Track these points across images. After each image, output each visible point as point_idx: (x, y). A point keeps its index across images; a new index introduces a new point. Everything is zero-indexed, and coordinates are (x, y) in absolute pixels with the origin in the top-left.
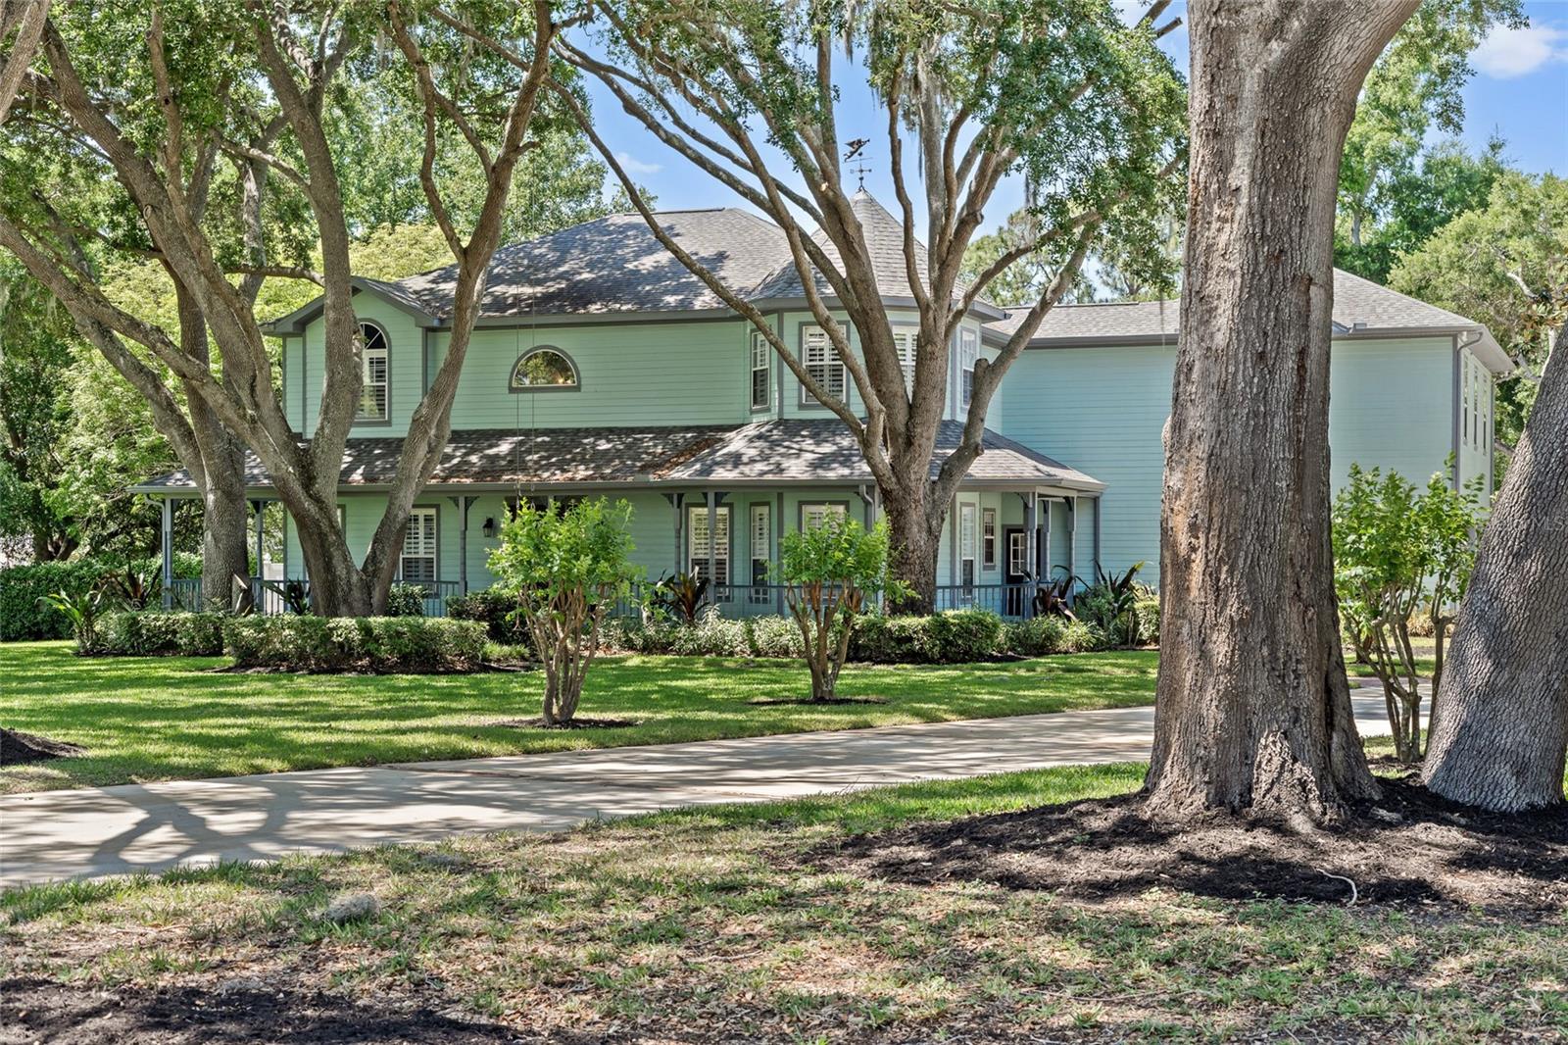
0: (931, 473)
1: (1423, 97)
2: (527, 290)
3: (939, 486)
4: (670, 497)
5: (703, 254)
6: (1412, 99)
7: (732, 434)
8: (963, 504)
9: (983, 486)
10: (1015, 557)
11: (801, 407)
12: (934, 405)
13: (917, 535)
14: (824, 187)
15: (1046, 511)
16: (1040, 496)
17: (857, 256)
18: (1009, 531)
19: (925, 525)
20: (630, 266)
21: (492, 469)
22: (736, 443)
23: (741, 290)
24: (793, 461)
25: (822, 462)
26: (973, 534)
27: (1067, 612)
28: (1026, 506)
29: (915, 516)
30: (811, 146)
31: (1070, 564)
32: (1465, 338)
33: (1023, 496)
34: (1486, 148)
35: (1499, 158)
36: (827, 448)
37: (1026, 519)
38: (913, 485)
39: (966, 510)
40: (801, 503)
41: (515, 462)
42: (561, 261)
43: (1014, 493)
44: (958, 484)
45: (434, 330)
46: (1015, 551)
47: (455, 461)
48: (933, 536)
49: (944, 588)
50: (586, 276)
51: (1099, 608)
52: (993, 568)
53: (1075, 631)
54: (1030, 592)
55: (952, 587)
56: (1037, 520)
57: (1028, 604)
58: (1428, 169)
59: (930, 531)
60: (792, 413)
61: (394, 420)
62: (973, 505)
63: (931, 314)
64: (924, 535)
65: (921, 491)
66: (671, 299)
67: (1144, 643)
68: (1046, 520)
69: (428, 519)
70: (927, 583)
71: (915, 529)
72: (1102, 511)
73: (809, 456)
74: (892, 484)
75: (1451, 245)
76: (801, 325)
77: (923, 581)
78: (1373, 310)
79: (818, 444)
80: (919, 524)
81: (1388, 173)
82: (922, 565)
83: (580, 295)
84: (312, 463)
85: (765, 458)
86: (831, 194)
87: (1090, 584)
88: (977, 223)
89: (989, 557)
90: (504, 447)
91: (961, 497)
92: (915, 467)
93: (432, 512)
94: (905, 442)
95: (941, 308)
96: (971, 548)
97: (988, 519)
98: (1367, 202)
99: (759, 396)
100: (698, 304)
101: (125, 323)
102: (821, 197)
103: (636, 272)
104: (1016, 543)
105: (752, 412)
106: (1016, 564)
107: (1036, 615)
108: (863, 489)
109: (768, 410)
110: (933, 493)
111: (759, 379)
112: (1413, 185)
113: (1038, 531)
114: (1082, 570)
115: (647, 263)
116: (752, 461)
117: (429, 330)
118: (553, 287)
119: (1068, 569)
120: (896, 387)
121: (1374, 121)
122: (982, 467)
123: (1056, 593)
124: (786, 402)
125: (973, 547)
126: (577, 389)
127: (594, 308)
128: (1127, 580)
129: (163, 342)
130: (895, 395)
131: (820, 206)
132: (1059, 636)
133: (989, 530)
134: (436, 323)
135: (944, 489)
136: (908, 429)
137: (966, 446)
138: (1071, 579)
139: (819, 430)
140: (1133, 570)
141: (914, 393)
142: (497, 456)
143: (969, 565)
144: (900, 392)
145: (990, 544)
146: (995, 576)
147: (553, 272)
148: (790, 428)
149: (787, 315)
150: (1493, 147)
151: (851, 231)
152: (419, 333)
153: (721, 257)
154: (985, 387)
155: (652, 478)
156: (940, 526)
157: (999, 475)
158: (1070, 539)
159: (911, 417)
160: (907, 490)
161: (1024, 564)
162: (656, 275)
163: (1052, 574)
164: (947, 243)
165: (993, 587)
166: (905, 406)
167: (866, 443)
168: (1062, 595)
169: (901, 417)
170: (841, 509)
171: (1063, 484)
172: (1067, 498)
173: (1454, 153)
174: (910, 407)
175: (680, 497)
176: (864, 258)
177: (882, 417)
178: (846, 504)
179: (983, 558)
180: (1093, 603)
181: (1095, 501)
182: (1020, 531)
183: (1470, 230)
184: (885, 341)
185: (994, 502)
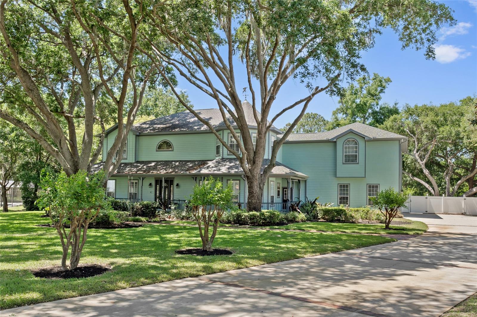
0: (261, 171)
1: (380, 92)
2: (162, 126)
3: (263, 176)
4: (193, 178)
5: (207, 118)
6: (377, 93)
7: (210, 162)
8: (271, 181)
9: (276, 176)
10: (285, 195)
11: (228, 155)
12: (262, 152)
13: (256, 189)
14: (230, 89)
15: (293, 183)
16: (292, 179)
17: (240, 110)
18: (283, 188)
19: (259, 186)
20: (188, 120)
21: (149, 169)
22: (210, 164)
23: (214, 125)
24: (223, 167)
25: (230, 168)
26: (274, 189)
27: (299, 210)
28: (288, 182)
29: (256, 184)
30: (226, 77)
31: (299, 197)
32: (402, 141)
33: (287, 179)
34: (394, 104)
35: (397, 107)
36: (232, 164)
37: (288, 186)
38: (255, 175)
39: (272, 183)
40: (228, 180)
41: (155, 168)
42: (172, 120)
43: (284, 178)
44: (268, 175)
45: (138, 136)
46: (285, 194)
47: (140, 167)
48: (261, 189)
49: (265, 203)
50: (177, 123)
51: (307, 210)
52: (280, 197)
53: (302, 216)
54: (289, 204)
55: (268, 203)
56: (291, 186)
57: (288, 208)
58: (381, 109)
59: (260, 188)
60: (226, 156)
61: (128, 158)
62: (274, 181)
63: (260, 125)
64: (258, 189)
65: (257, 177)
66: (196, 127)
67: (319, 219)
68: (293, 186)
69: (136, 183)
70: (259, 203)
71: (256, 187)
72: (307, 184)
73: (227, 166)
74: (249, 174)
75: (390, 123)
76: (228, 133)
77: (258, 202)
78: (377, 134)
79: (230, 163)
80: (257, 186)
81: (371, 110)
82: (258, 197)
83: (174, 127)
84: (78, 165)
85: (216, 167)
86: (232, 91)
87: (304, 202)
88: (274, 99)
89: (279, 195)
90: (153, 164)
91: (270, 179)
92: (256, 170)
93: (137, 181)
94: (253, 162)
95: (263, 124)
96: (273, 192)
97: (278, 185)
98: (366, 116)
99: (218, 152)
100: (202, 129)
101: (15, 121)
102: (230, 93)
103: (189, 122)
104: (285, 191)
105: (216, 156)
106: (285, 197)
107: (290, 211)
108: (243, 176)
109: (220, 156)
110: (261, 177)
111: (218, 148)
112: (376, 112)
113: (291, 189)
114: (302, 198)
115: (192, 120)
116: (212, 167)
117: (137, 136)
118: (168, 125)
119: (299, 198)
120: (250, 147)
121: (369, 98)
122: (276, 170)
123: (296, 205)
124: (224, 153)
125: (274, 192)
126: (173, 150)
127: (176, 130)
128: (314, 202)
129: (27, 128)
130: (250, 149)
131: (230, 96)
132: (297, 217)
133: (279, 188)
134: (138, 134)
135: (264, 176)
136: (254, 159)
137: (271, 165)
138: (300, 201)
139: (230, 160)
140: (316, 199)
141: (256, 148)
142: (151, 166)
143: (272, 197)
144: (252, 148)
145: (279, 191)
146: (280, 200)
147: (169, 122)
148: (223, 160)
149: (225, 131)
150: (395, 104)
151: (238, 103)
152: (134, 136)
153: (211, 118)
154: (276, 148)
155: (188, 173)
156: (263, 186)
157: (280, 173)
158: (299, 191)
159: (255, 155)
160: (253, 176)
161: (287, 197)
162: (194, 122)
163: (294, 199)
164: (265, 105)
165: (279, 203)
166: (253, 152)
167: (242, 162)
168: (297, 206)
169: (252, 155)
170: (238, 182)
171: (298, 176)
172: (299, 180)
173: (386, 105)
174: (255, 153)
175: (196, 178)
176: (242, 110)
177: (246, 155)
178: (239, 180)
179: (277, 195)
180: (306, 208)
181: (306, 181)
182: (286, 188)
183: (395, 119)
184: (248, 134)
185: (280, 181)
